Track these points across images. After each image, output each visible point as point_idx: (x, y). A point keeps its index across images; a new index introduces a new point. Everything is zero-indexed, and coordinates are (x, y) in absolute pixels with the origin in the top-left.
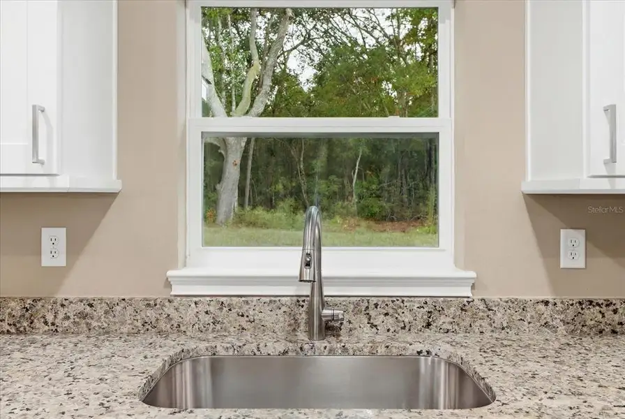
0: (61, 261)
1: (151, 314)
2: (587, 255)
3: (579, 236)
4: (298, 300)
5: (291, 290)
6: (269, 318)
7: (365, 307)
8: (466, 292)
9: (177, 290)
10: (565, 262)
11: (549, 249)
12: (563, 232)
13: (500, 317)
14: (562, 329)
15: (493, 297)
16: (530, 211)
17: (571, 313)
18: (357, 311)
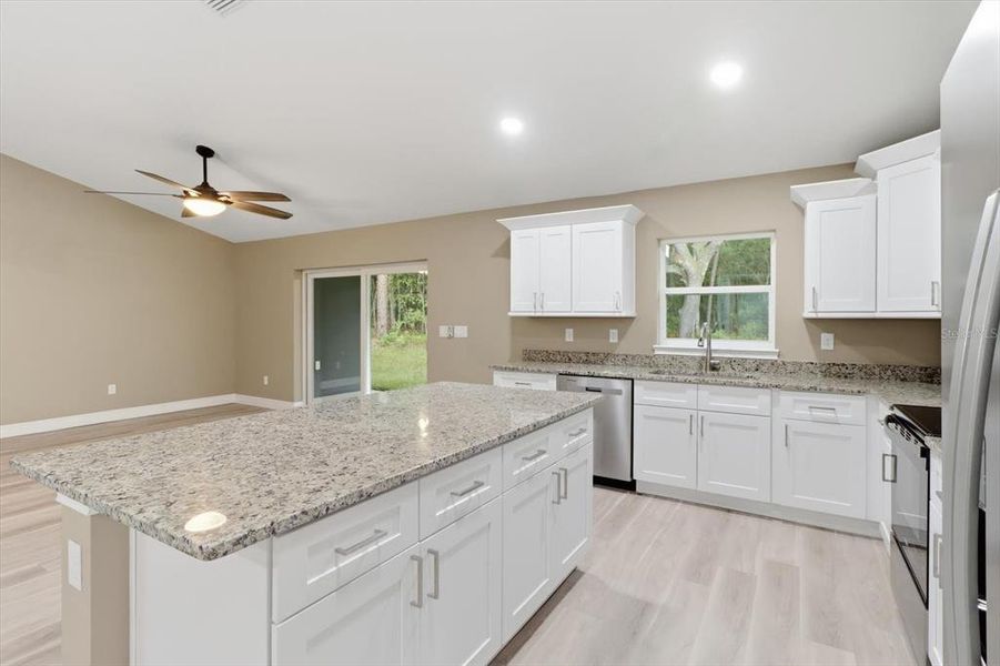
0: (616, 341)
1: (648, 361)
2: (835, 344)
3: (831, 336)
4: (703, 358)
5: (701, 354)
6: (691, 363)
7: (730, 361)
8: (776, 358)
9: (657, 352)
10: (823, 347)
11: (816, 342)
12: (823, 335)
13: (790, 368)
14: (819, 376)
15: (787, 360)
16: (807, 326)
17: (824, 368)
18: (726, 363)
